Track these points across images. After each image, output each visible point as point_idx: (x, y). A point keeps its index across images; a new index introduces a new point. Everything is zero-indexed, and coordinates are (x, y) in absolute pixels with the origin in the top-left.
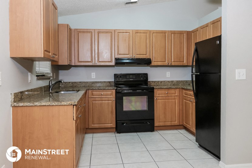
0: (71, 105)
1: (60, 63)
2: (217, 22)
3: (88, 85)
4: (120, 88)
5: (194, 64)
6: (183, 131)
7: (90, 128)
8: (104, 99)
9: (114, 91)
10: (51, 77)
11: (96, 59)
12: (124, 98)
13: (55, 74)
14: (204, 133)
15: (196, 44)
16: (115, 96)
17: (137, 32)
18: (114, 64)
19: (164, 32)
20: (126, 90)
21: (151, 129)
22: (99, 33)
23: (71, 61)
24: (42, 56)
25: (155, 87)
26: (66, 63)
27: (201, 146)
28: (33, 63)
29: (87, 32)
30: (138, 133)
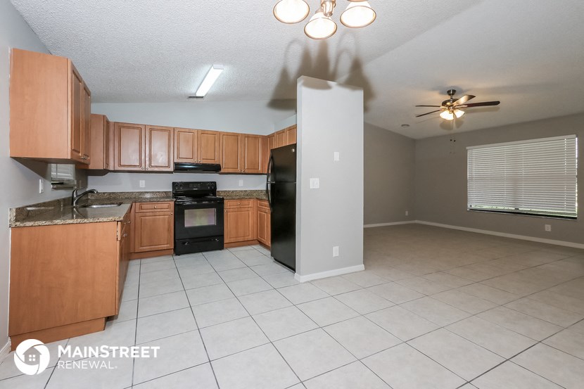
0: (115, 221)
1: (91, 167)
2: (293, 129)
3: (133, 196)
4: (180, 199)
5: (270, 172)
6: (258, 247)
7: (136, 251)
8: (158, 213)
9: (172, 203)
10: (75, 185)
11: (147, 163)
12: (186, 211)
13: (80, 181)
14: (281, 247)
15: (272, 151)
16: (173, 209)
17: (204, 132)
18: (172, 170)
19: (236, 136)
20: (187, 201)
21: (221, 246)
22: (151, 130)
23: (107, 164)
24: (69, 158)
25: (225, 198)
26: (101, 167)
27: (277, 260)
28: (47, 166)
29: (134, 128)
30: (203, 253)
